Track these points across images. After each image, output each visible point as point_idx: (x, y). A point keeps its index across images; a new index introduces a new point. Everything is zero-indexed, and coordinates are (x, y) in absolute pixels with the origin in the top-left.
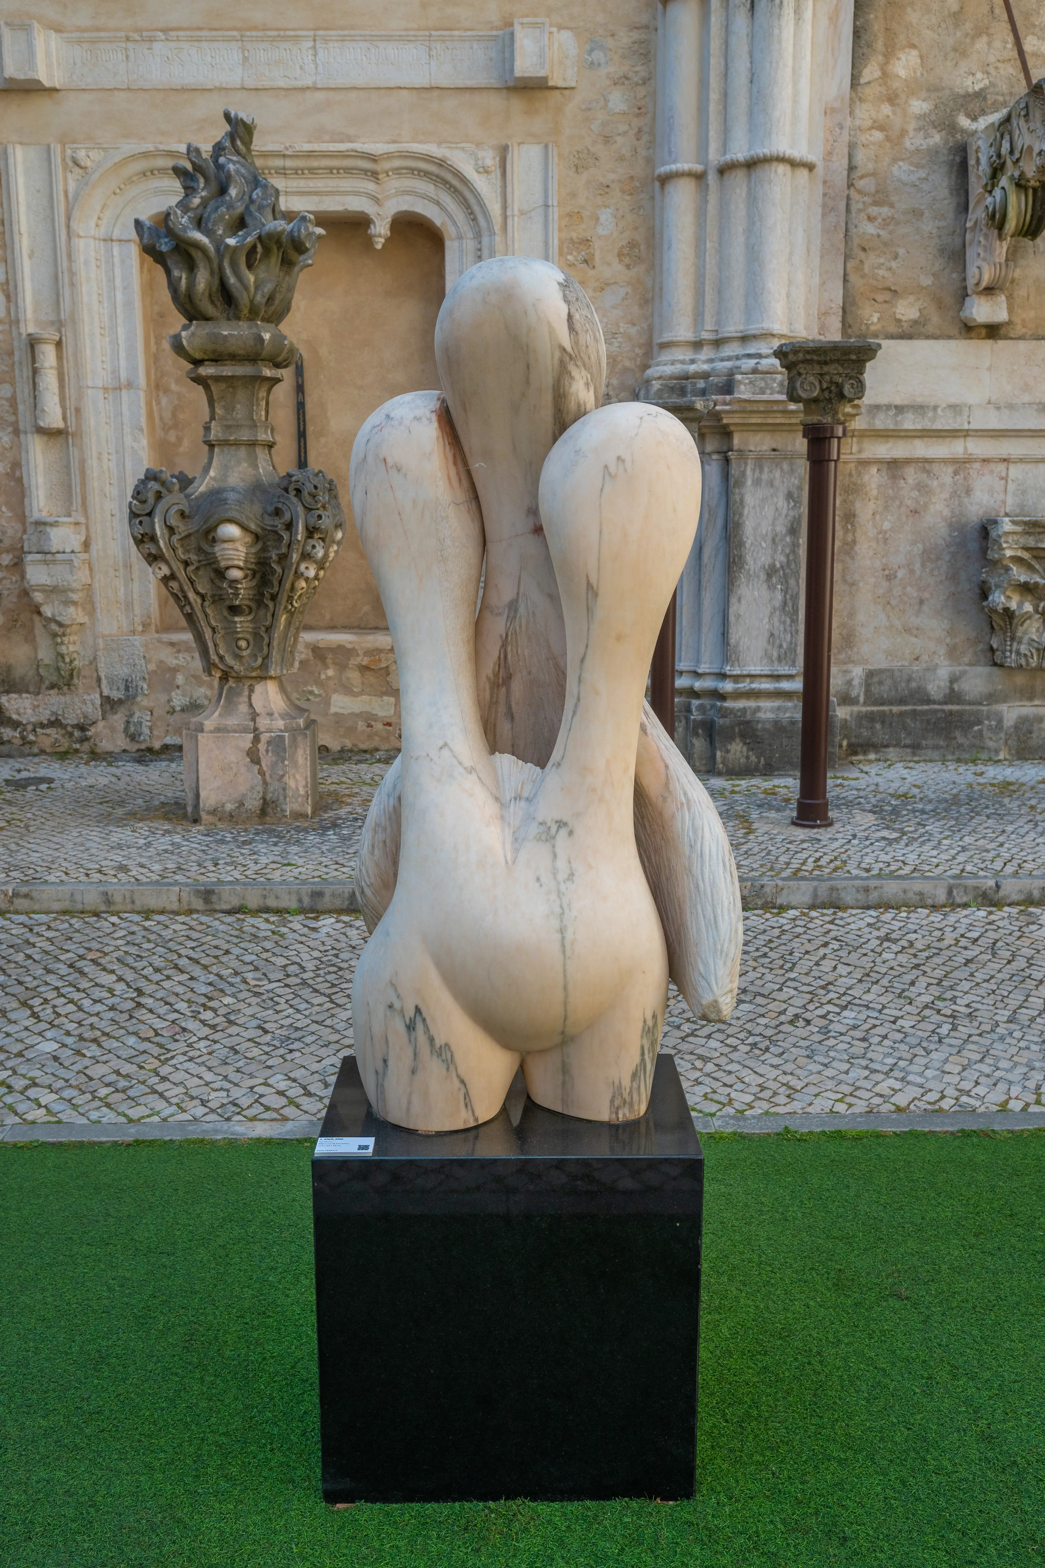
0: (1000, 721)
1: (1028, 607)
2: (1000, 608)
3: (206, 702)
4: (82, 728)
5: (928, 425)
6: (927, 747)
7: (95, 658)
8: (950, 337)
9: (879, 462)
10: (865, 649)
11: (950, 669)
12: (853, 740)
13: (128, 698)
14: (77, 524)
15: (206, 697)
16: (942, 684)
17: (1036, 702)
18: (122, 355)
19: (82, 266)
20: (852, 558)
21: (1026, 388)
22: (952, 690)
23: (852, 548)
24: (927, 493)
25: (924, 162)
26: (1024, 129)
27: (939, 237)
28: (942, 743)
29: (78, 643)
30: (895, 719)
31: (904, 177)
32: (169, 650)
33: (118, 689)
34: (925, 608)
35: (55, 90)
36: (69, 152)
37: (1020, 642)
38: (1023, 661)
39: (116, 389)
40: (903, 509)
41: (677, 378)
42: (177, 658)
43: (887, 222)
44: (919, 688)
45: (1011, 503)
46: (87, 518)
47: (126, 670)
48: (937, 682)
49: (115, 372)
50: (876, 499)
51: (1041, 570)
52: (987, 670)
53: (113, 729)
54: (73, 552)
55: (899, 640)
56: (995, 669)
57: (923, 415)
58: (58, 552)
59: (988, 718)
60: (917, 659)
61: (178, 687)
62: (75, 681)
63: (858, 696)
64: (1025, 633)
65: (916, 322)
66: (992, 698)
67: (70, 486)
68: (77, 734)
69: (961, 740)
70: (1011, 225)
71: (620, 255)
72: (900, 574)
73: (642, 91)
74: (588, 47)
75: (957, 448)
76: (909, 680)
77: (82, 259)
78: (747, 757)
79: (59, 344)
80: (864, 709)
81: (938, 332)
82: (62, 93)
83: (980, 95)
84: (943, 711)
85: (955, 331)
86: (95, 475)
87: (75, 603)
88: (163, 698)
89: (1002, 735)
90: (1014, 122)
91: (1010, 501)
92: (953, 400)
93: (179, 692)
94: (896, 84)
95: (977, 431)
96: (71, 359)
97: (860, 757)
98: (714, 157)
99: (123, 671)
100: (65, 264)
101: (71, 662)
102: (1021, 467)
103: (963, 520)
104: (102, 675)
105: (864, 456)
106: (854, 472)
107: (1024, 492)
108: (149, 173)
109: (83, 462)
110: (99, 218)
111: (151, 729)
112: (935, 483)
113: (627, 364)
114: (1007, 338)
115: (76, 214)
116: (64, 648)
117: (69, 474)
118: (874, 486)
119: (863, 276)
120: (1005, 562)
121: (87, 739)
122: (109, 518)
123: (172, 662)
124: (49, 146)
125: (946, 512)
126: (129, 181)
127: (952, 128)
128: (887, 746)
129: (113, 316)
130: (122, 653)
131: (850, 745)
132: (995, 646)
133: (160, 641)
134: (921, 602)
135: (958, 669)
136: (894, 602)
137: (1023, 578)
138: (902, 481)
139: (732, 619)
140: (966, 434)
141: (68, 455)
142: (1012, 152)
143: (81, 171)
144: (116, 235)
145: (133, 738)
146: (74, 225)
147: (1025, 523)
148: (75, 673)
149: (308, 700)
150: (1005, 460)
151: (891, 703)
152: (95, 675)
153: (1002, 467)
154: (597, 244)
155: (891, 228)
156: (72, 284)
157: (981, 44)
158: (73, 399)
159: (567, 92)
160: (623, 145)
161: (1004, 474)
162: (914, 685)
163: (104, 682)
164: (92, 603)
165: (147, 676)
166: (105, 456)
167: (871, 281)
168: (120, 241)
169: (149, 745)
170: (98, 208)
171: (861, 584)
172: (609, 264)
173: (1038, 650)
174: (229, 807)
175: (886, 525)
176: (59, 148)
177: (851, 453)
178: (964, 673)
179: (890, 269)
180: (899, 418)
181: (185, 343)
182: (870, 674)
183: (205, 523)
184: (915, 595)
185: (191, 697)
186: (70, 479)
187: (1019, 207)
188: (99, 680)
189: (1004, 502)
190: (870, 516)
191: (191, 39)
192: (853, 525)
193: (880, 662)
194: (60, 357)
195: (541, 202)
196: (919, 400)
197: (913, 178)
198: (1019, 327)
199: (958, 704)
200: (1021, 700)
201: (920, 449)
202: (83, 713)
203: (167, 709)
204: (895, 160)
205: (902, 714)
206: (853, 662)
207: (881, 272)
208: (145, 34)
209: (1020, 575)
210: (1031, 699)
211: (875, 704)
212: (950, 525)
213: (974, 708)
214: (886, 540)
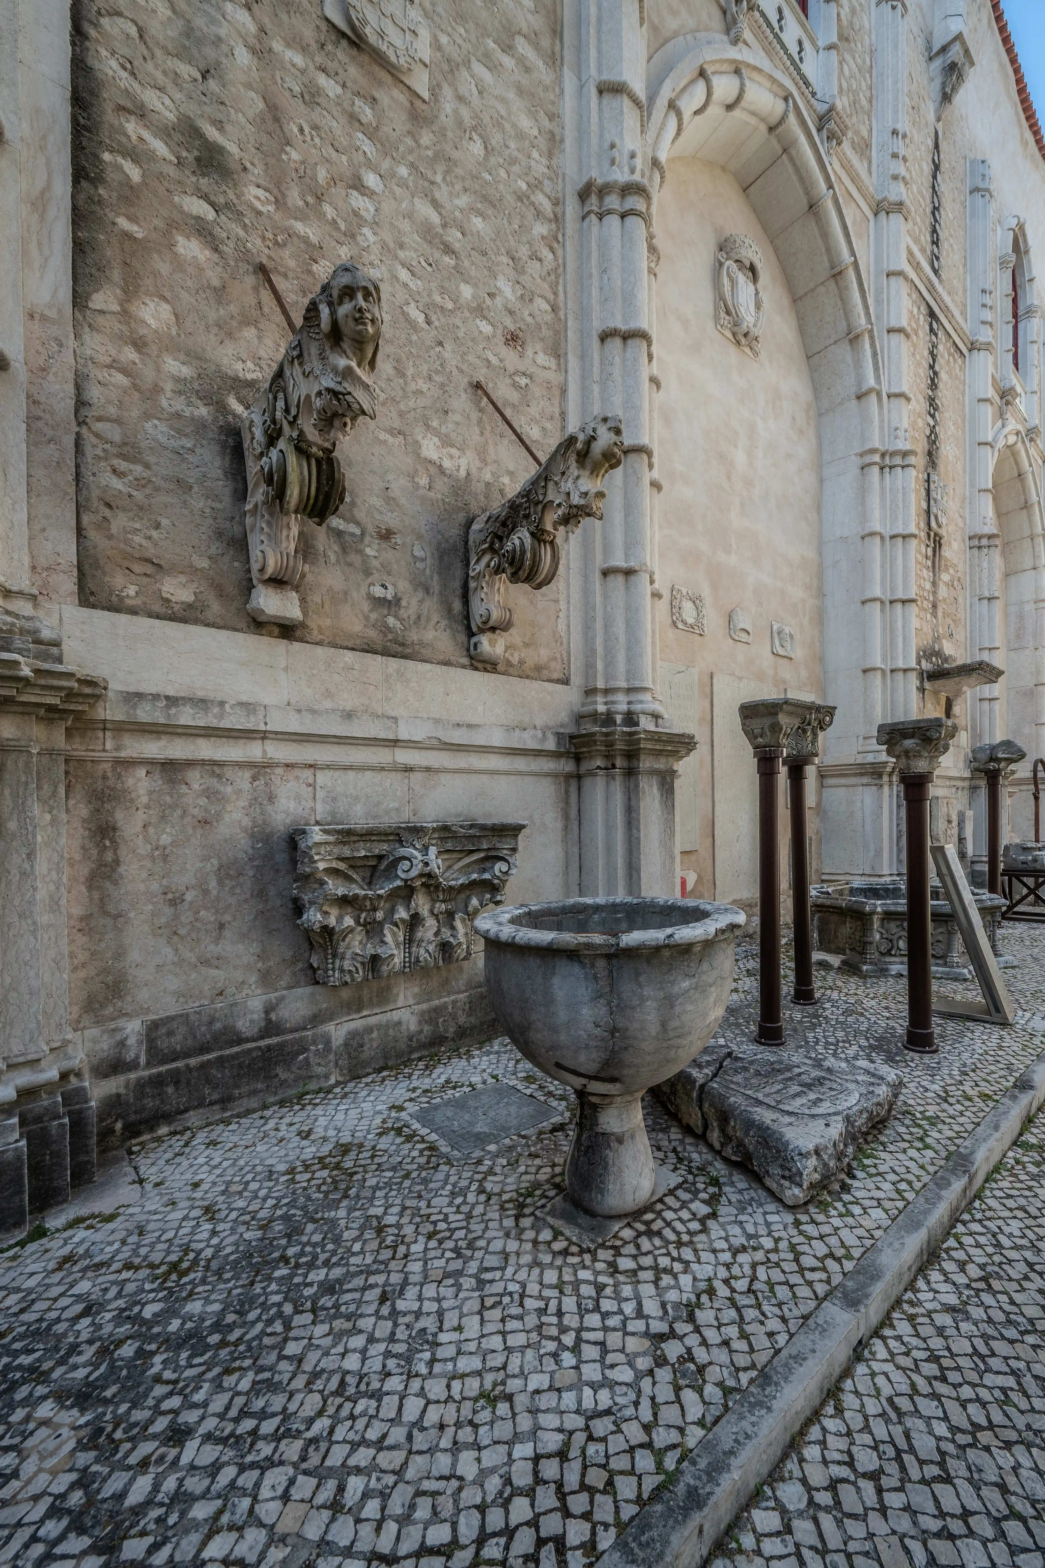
0: (328, 1042)
1: (349, 921)
2: (316, 927)
5: (215, 723)
6: (241, 1097)
8: (235, 630)
9: (150, 763)
10: (143, 995)
11: (264, 997)
12: (133, 1118)
16: (255, 1017)
17: (365, 1013)
20: (116, 883)
21: (328, 694)
22: (269, 1021)
23: (114, 870)
24: (219, 800)
25: (188, 430)
26: (300, 378)
27: (215, 519)
28: (260, 1086)
30: (195, 1074)
31: (163, 439)
34: (227, 933)
37: (343, 958)
38: (348, 978)
40: (188, 819)
43: (140, 483)
44: (225, 1028)
45: (321, 810)
48: (249, 1016)
50: (147, 807)
51: (359, 880)
52: (309, 989)
55: (194, 976)
56: (317, 987)
57: (206, 710)
59: (314, 1043)
60: (221, 994)
63: (137, 1057)
64: (348, 947)
65: (190, 606)
66: (316, 1019)
69: (283, 1075)
70: (294, 493)
72: (189, 897)
75: (254, 751)
76: (211, 1021)
80: (146, 1073)
81: (222, 623)
84: (259, 1048)
85: (243, 625)
89: (332, 1057)
90: (287, 373)
91: (319, 808)
92: (244, 698)
94: (142, 330)
95: (276, 733)
97: (146, 1137)
102: (329, 773)
103: (268, 830)
105: (123, 754)
106: (109, 774)
107: (334, 799)
112: (229, 789)
114: (301, 640)
118: (142, 792)
119: (110, 537)
120: (319, 876)
125: (246, 822)
127: (221, 405)
128: (186, 1110)
131: (125, 1128)
132: (315, 965)
134: (221, 926)
135: (273, 996)
136: (182, 931)
137: (340, 892)
138: (184, 786)
140: (264, 736)
142: (287, 410)
147: (338, 832)
150: (311, 766)
151: (187, 1055)
153: (308, 773)
155: (148, 491)
157: (250, 332)
161: (311, 781)
162: (218, 1026)
167: (122, 545)
171: (132, 915)
173: (363, 963)
175: (165, 839)
177: (104, 750)
178: (283, 998)
179: (150, 538)
180: (173, 711)
182: (154, 1026)
184: (212, 919)
187: (302, 473)
189: (313, 810)
190: (139, 828)
192: (113, 841)
193: (169, 1007)
196: (200, 694)
197: (174, 443)
198: (315, 632)
199: (277, 1035)
200: (348, 1014)
201: (206, 750)
204: (147, 416)
205: (203, 1066)
206: (126, 1015)
207: (138, 539)
209: (337, 888)
210: (359, 1011)
211: (163, 1062)
212: (252, 836)
213: (296, 1035)
214: (165, 858)
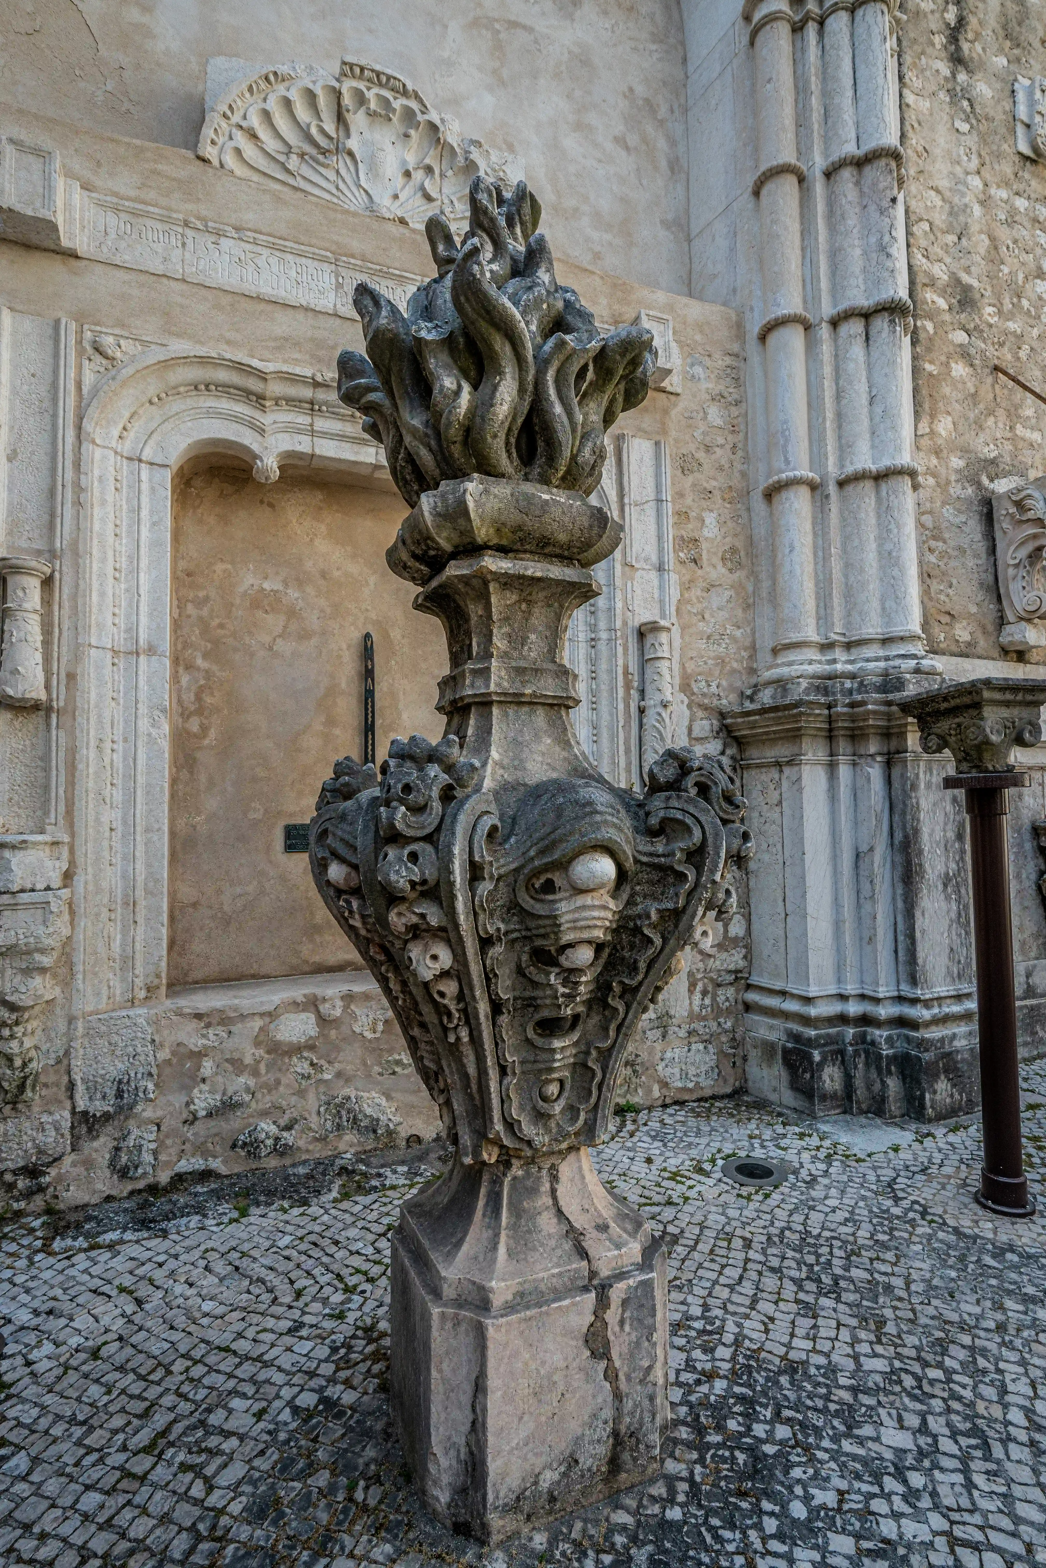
3: (247, 1098)
4: (33, 1172)
7: (67, 1053)
8: (993, 657)
13: (120, 1109)
14: (55, 843)
15: (248, 1090)
16: (1021, 980)
18: (144, 608)
19: (96, 484)
22: (1028, 985)
25: (964, 508)
27: (979, 573)
29: (39, 1032)
31: (951, 519)
32: (194, 1025)
33: (104, 1097)
35: (73, 255)
36: (88, 335)
39: (131, 653)
41: (819, 678)
42: (204, 1036)
43: (943, 555)
46: (73, 835)
47: (120, 1066)
49: (132, 630)
53: (89, 1164)
54: (48, 888)
58: (22, 891)
61: (204, 1080)
62: (29, 1093)
65: (969, 644)
67: (46, 788)
68: (22, 1183)
71: (723, 559)
73: (735, 411)
74: (689, 361)
77: (96, 472)
78: (952, 1096)
79: (47, 582)
81: (985, 655)
82: (84, 263)
83: (993, 462)
84: (1027, 1006)
85: (996, 655)
86: (91, 770)
87: (43, 970)
88: (178, 1100)
93: (205, 1087)
94: (940, 442)
96: (66, 604)
98: (833, 470)
99: (114, 1068)
100: (69, 474)
101: (24, 1065)
103: (1020, 822)
104: (77, 1078)
108: (203, 387)
109: (72, 751)
110: (125, 429)
111: (155, 1153)
113: (735, 665)
115: (93, 413)
116: (14, 1044)
117: (47, 770)
121: (41, 1189)
122: (107, 834)
123: (196, 1042)
124: (57, 322)
126: (173, 391)
127: (979, 485)
129: (135, 557)
130: (115, 1038)
133: (179, 1013)
135: (1030, 963)
139: (918, 934)
141: (48, 741)
143: (104, 362)
144: (147, 454)
145: (124, 1174)
146: (87, 425)
148: (29, 1082)
149: (394, 1073)
150: (1041, 768)
152: (65, 1079)
153: (1039, 774)
154: (704, 545)
155: (946, 560)
156: (78, 503)
157: (991, 421)
158: (64, 661)
159: (672, 397)
160: (722, 455)
161: (1041, 781)
163: (80, 1088)
164: (71, 965)
165: (154, 1071)
166: (108, 745)
167: (937, 604)
168: (152, 464)
169: (150, 1180)
170: (127, 415)
172: (714, 566)
174: (549, 1478)
176: (73, 326)
178: (1035, 966)
179: (949, 595)
181: (471, 505)
183: (542, 852)
185: (224, 1094)
186: (48, 778)
188: (71, 1086)
189: (1043, 806)
191: (273, 247)
194: (47, 602)
195: (652, 496)
197: (957, 521)
199: (1033, 997)
202: (37, 1147)
203: (185, 1116)
204: (944, 503)
207: (942, 597)
208: (210, 224)
212: (1012, 827)
